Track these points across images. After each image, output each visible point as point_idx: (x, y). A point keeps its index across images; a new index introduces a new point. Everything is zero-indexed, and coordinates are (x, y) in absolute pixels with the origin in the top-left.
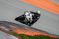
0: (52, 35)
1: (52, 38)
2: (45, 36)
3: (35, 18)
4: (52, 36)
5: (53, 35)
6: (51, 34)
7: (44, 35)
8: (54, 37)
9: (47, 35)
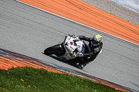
0: (52, 66)
1: (52, 73)
2: (35, 70)
3: (90, 50)
4: (53, 71)
5: (55, 68)
6: (49, 66)
7: (33, 69)
8: (57, 72)
9: (40, 67)
